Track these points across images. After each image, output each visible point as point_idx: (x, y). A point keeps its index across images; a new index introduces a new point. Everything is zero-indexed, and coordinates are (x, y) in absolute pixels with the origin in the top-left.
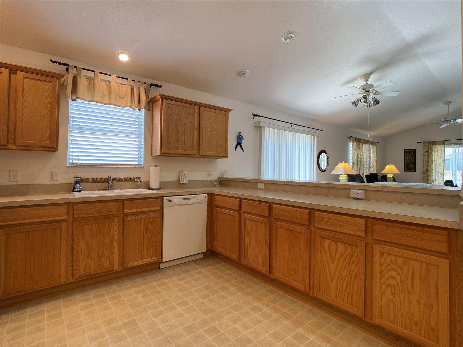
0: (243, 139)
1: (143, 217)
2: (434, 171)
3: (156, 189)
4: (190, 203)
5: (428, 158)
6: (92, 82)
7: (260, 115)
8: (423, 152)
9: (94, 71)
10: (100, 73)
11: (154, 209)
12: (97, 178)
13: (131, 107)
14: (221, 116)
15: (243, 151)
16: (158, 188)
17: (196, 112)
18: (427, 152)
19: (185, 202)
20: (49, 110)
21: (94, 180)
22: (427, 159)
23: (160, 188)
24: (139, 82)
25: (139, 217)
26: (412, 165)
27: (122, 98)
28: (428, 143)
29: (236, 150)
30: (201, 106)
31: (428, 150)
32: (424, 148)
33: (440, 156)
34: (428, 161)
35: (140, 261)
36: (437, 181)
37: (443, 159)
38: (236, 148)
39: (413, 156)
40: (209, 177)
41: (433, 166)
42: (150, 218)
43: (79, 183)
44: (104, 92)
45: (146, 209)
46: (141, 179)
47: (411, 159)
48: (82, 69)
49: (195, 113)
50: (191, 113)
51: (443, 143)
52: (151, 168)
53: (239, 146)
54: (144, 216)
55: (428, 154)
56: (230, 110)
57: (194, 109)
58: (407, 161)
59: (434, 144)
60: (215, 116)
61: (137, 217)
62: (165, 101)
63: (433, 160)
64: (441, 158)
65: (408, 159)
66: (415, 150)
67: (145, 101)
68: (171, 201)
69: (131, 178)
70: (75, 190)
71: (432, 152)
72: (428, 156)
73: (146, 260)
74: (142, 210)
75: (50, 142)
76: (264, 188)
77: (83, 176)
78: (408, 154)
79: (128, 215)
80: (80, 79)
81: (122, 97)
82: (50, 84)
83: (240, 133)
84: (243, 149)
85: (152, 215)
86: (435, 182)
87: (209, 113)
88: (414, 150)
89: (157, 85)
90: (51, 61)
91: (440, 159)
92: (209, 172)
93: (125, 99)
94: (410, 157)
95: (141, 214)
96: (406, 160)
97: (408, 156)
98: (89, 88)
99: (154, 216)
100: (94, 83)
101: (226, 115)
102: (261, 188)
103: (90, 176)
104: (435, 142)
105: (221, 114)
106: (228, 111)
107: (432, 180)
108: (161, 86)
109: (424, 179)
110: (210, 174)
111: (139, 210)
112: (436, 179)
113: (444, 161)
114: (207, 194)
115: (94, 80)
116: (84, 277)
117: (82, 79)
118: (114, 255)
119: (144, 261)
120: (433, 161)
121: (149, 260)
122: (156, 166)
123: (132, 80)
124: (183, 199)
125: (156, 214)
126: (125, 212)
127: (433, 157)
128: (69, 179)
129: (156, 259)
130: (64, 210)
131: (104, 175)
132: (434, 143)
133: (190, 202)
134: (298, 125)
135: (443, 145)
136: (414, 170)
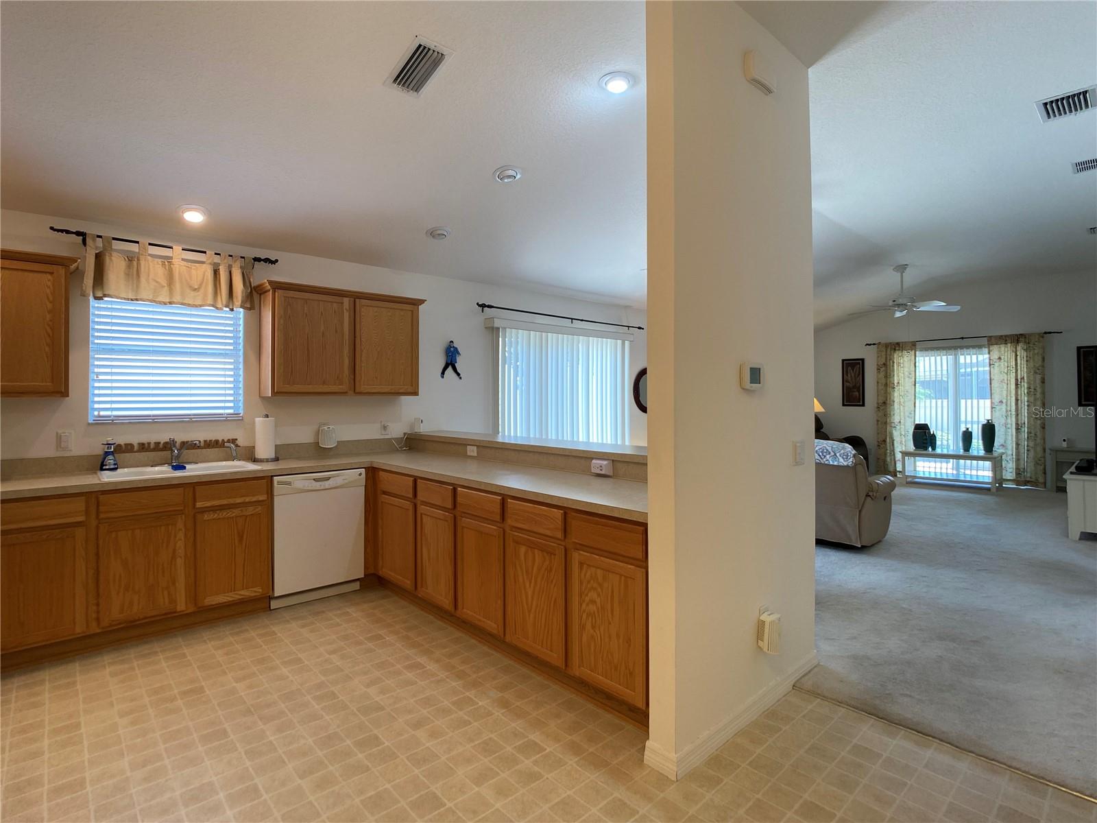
0: (459, 354)
1: (234, 514)
2: (896, 406)
3: (267, 461)
4: (327, 487)
5: (886, 377)
6: (135, 263)
7: (495, 306)
8: (878, 365)
9: (137, 242)
10: (150, 244)
11: (254, 499)
12: (149, 444)
13: (213, 306)
14: (402, 313)
15: (461, 378)
16: (272, 459)
17: (346, 309)
18: (885, 364)
19: (317, 485)
20: (49, 325)
21: (143, 447)
22: (883, 381)
23: (277, 459)
24: (230, 256)
25: (225, 514)
26: (857, 393)
27: (195, 290)
28: (887, 346)
29: (443, 377)
30: (356, 297)
31: (886, 361)
32: (878, 357)
33: (907, 373)
34: (886, 385)
35: (230, 594)
36: (903, 426)
37: (914, 380)
38: (443, 373)
39: (859, 375)
40: (383, 433)
41: (896, 394)
42: (247, 516)
43: (112, 453)
44: (159, 280)
45: (239, 500)
46: (237, 442)
47: (856, 379)
48: (114, 239)
49: (345, 311)
50: (335, 312)
51: (913, 346)
52: (257, 420)
53: (450, 369)
54: (236, 512)
55: (886, 369)
56: (422, 301)
57: (342, 303)
58: (848, 384)
59: (897, 348)
60: (390, 314)
61: (220, 514)
62: (279, 293)
63: (896, 382)
64: (909, 377)
65: (849, 379)
66: (863, 360)
67: (243, 293)
68: (289, 483)
69: (217, 441)
70: (104, 467)
71: (893, 366)
72: (886, 373)
73: (242, 592)
74: (231, 501)
75: (53, 382)
76: (476, 455)
77: (121, 440)
78: (850, 368)
79: (203, 512)
80: (111, 259)
81: (196, 287)
82: (49, 277)
83: (452, 342)
84: (458, 374)
85: (250, 510)
86: (898, 427)
87: (376, 309)
88: (861, 361)
89: (267, 260)
90: (52, 228)
91: (907, 379)
92: (383, 423)
93: (202, 290)
94: (853, 375)
95: (230, 508)
96: (847, 381)
97: (851, 374)
98: (128, 275)
99: (255, 511)
100: (139, 264)
101: (412, 311)
102: (472, 454)
103: (135, 439)
104: (898, 344)
105: (402, 310)
106: (417, 303)
107: (893, 425)
108: (277, 261)
109: (879, 423)
110: (385, 428)
111: (225, 502)
112: (900, 422)
113: (915, 385)
114: (364, 470)
115: (138, 260)
116: (120, 624)
117: (113, 258)
118: (177, 584)
119: (236, 594)
120: (896, 384)
121: (246, 593)
122: (267, 416)
123: (216, 254)
124: (314, 479)
125: (260, 508)
126: (197, 506)
127: (896, 375)
128: (93, 446)
129: (261, 590)
130: (80, 505)
131: (164, 438)
132: (897, 346)
133: (327, 484)
134: (582, 320)
135: (913, 351)
136: (861, 403)
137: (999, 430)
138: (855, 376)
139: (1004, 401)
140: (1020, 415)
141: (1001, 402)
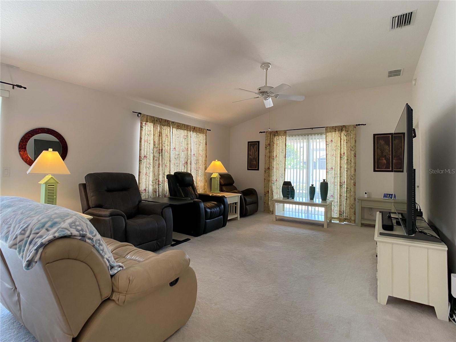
2: (275, 170)
5: (270, 152)
8: (266, 145)
18: (269, 145)
22: (268, 155)
26: (255, 162)
28: (271, 133)
31: (270, 143)
32: (266, 140)
33: (281, 150)
34: (270, 157)
36: (278, 183)
37: (284, 154)
39: (256, 151)
41: (275, 163)
47: (254, 154)
51: (285, 133)
58: (251, 157)
59: (276, 134)
63: (275, 155)
65: (251, 153)
66: (259, 142)
71: (274, 146)
72: (270, 149)
78: (252, 147)
86: (275, 183)
88: (257, 143)
91: (281, 153)
96: (250, 155)
97: (252, 150)
104: (277, 132)
107: (272, 182)
109: (266, 180)
112: (277, 180)
113: (285, 157)
120: (275, 157)
127: (275, 151)
135: (285, 136)
136: (257, 168)
137: (330, 186)
138: (254, 152)
139: (334, 168)
140: (342, 176)
141: (332, 168)
